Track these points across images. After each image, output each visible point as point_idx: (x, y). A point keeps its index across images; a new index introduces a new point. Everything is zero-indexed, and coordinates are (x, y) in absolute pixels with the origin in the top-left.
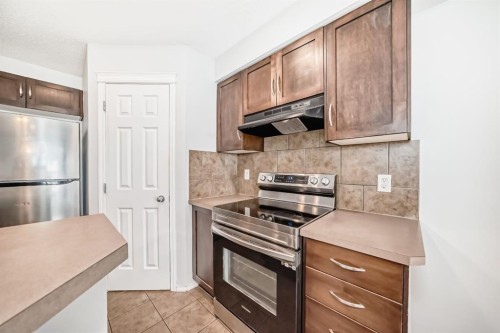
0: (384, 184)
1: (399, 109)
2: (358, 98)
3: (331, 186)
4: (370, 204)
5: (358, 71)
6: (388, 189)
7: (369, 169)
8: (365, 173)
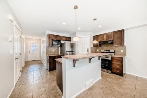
0: (122, 51)
1: (123, 43)
2: (118, 41)
3: (114, 52)
4: (120, 54)
5: (118, 38)
6: (122, 52)
7: (119, 49)
8: (119, 50)
